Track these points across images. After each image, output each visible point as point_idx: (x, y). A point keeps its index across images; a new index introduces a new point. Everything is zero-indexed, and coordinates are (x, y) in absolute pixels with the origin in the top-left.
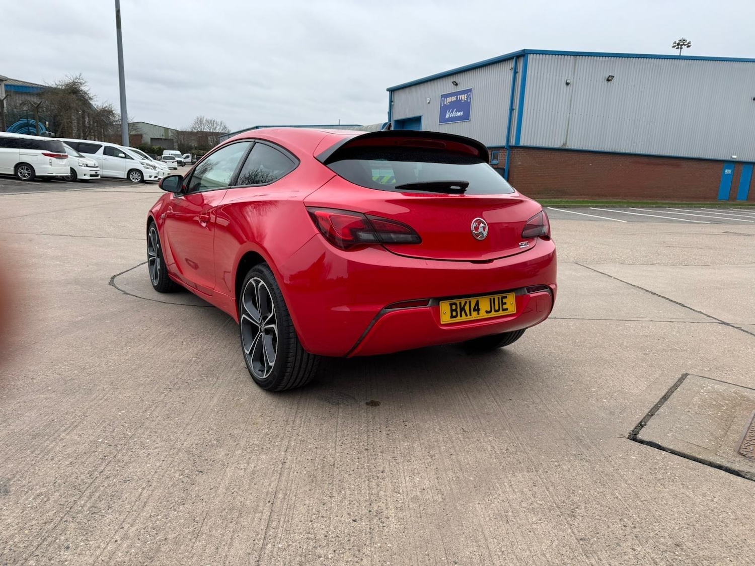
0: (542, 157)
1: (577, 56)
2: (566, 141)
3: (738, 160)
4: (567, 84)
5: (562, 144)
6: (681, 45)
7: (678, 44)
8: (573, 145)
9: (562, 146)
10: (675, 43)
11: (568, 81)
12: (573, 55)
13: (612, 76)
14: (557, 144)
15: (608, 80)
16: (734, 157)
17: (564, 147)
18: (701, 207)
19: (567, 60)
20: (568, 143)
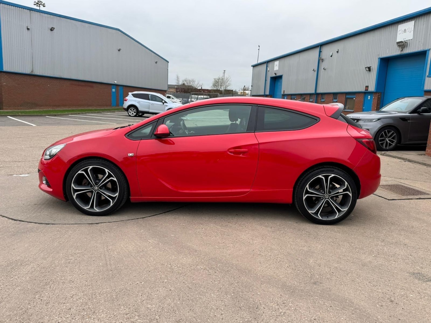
0: (19, 80)
1: (31, 10)
2: (33, 69)
3: (117, 84)
4: (28, 29)
5: (30, 72)
6: (40, 5)
7: (37, 3)
8: (37, 72)
9: (31, 72)
10: (35, 2)
11: (28, 27)
12: (29, 10)
13: (54, 28)
14: (28, 71)
15: (51, 30)
16: (116, 82)
17: (32, 73)
18: (115, 111)
19: (25, 12)
20: (34, 70)
